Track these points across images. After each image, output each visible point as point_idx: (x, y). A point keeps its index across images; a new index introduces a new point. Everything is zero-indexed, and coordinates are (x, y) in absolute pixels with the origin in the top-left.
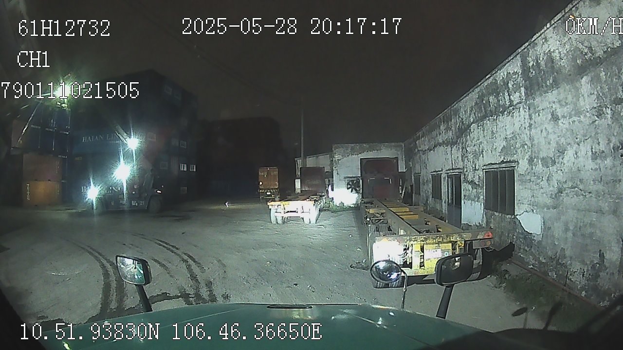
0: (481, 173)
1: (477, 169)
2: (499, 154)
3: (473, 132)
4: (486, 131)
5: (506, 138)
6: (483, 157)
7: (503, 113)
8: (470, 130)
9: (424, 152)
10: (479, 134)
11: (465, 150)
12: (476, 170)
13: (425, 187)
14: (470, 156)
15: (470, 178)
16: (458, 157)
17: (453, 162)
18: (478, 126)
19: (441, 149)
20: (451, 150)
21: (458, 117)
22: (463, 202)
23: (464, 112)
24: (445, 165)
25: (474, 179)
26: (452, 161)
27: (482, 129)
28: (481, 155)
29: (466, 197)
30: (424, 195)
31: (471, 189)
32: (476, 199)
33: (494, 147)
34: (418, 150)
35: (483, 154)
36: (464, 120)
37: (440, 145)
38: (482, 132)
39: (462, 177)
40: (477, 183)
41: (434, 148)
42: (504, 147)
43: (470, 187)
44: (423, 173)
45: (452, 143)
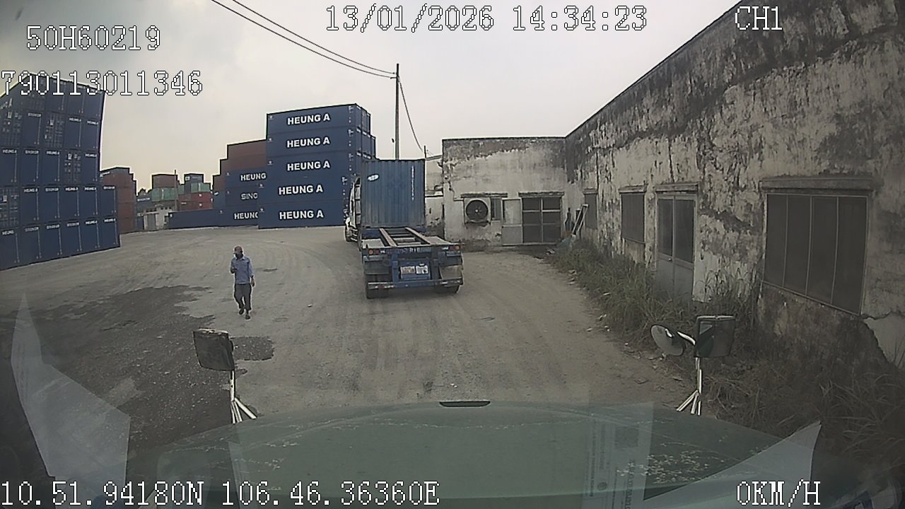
0: (753, 198)
1: (743, 186)
2: (815, 154)
3: (732, 103)
4: (772, 100)
5: (837, 116)
6: (761, 159)
7: (826, 56)
8: (723, 100)
9: (605, 151)
10: (751, 109)
11: (707, 143)
12: (737, 187)
13: (607, 215)
14: (722, 158)
15: (719, 205)
16: (686, 159)
17: (675, 170)
18: (747, 89)
19: (645, 143)
20: (670, 146)
21: (688, 74)
22: (697, 255)
23: (704, 63)
24: (652, 175)
25: (732, 208)
26: (671, 167)
27: (758, 95)
28: (757, 154)
29: (707, 246)
30: (605, 230)
31: (722, 231)
32: (738, 254)
33: (799, 137)
34: (593, 148)
35: (762, 153)
36: (705, 79)
37: (642, 135)
38: (758, 102)
39: (698, 201)
40: (742, 220)
41: (626, 143)
42: (832, 137)
43: (719, 225)
44: (603, 188)
45: (672, 131)
